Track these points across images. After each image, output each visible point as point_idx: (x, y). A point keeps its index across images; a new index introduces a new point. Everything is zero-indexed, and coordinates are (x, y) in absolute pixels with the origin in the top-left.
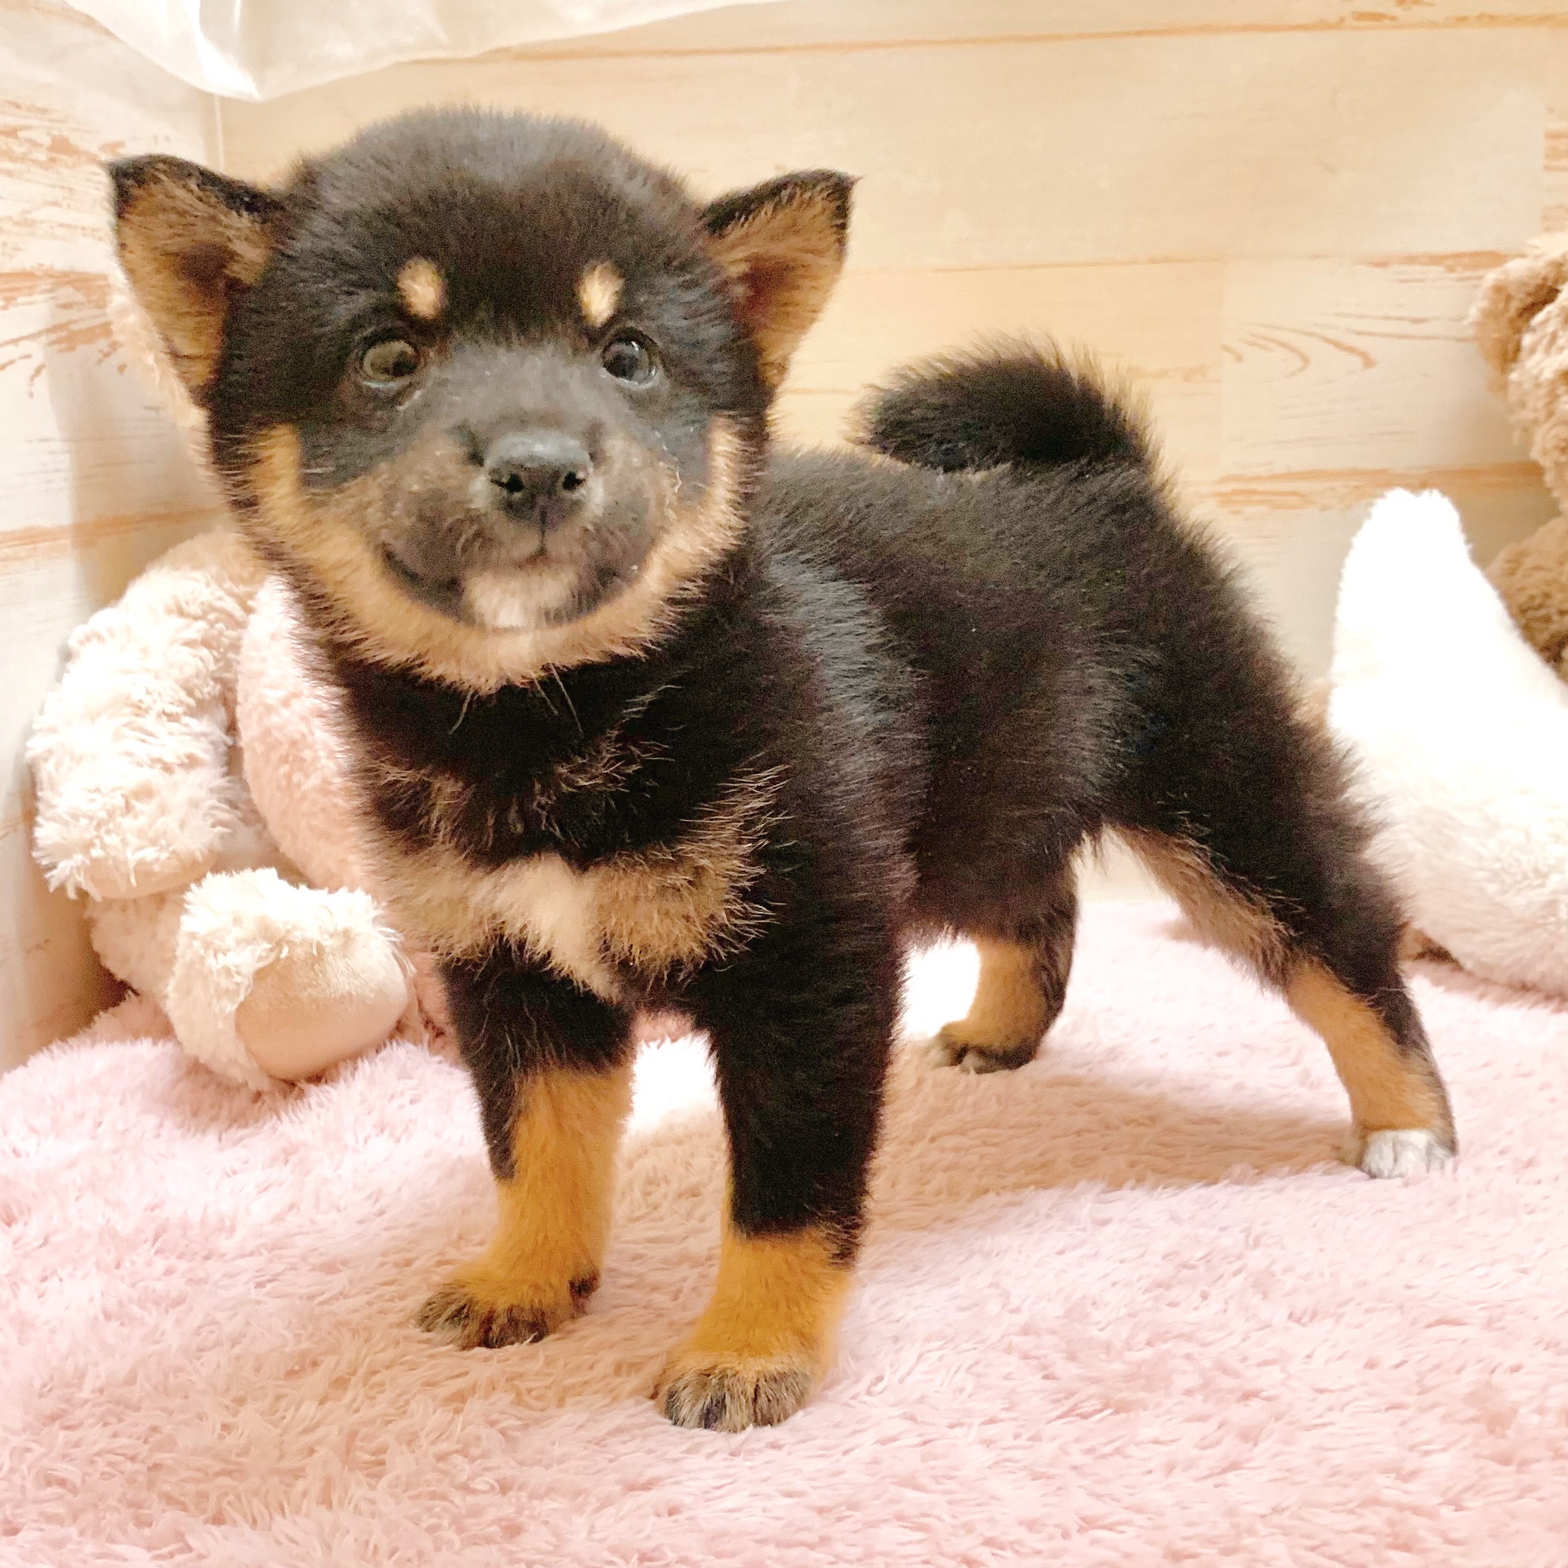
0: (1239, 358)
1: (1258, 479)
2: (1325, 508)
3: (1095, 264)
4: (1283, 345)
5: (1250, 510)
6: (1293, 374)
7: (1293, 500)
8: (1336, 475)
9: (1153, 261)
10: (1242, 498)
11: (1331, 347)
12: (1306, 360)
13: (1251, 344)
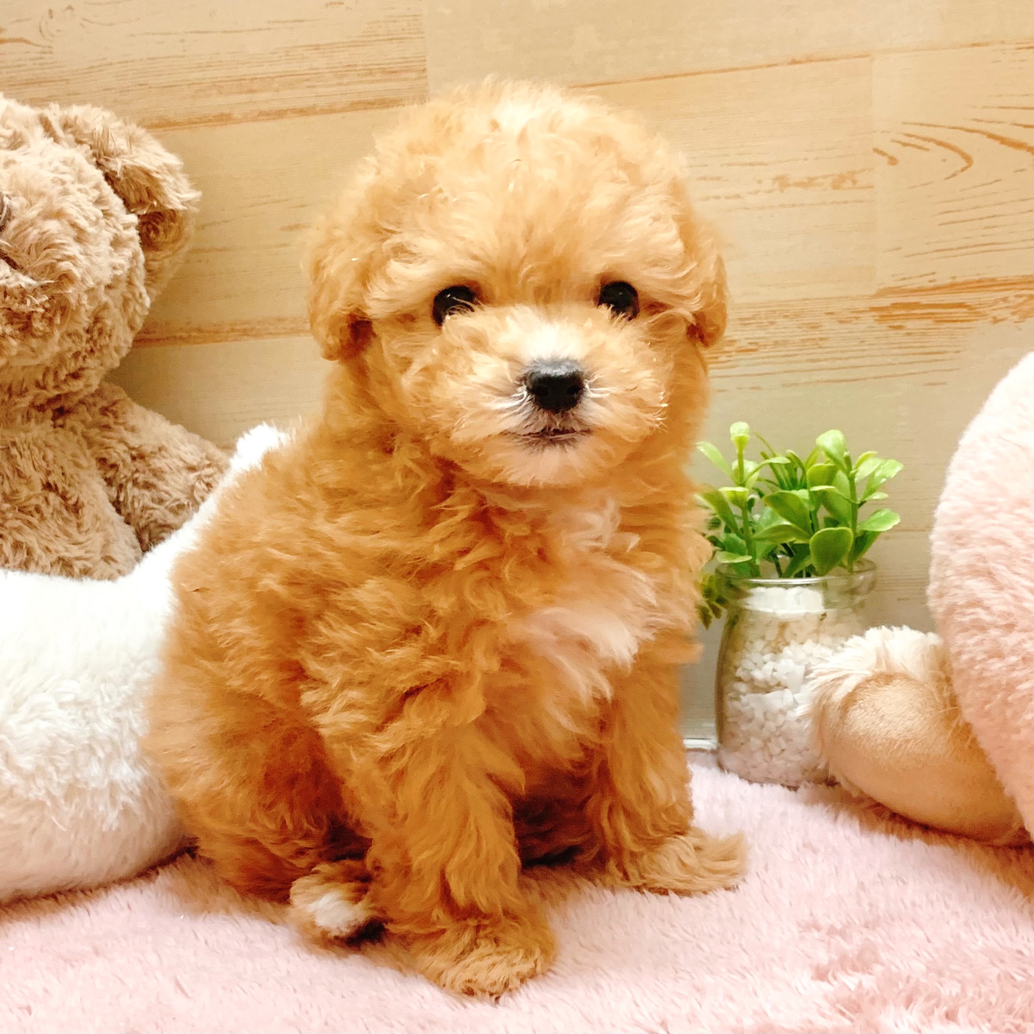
0: (893, 161)
1: (920, 290)
2: (996, 321)
3: (731, 70)
4: (940, 143)
5: (910, 325)
6: (954, 175)
7: (961, 312)
8: (1007, 284)
9: (794, 62)
10: (903, 312)
11: (997, 143)
12: (968, 159)
13: (905, 145)
